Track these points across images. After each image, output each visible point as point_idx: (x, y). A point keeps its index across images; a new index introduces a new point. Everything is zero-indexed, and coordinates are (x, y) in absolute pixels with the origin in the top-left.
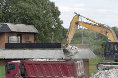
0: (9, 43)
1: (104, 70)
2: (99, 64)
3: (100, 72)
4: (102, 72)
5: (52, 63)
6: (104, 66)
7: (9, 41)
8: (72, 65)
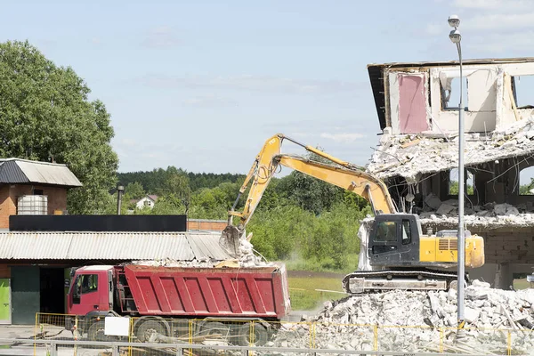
0: (20, 213)
1: (365, 292)
2: (353, 276)
3: (357, 298)
4: (362, 298)
5: (210, 274)
6: (368, 283)
7: (19, 209)
8: (271, 280)
